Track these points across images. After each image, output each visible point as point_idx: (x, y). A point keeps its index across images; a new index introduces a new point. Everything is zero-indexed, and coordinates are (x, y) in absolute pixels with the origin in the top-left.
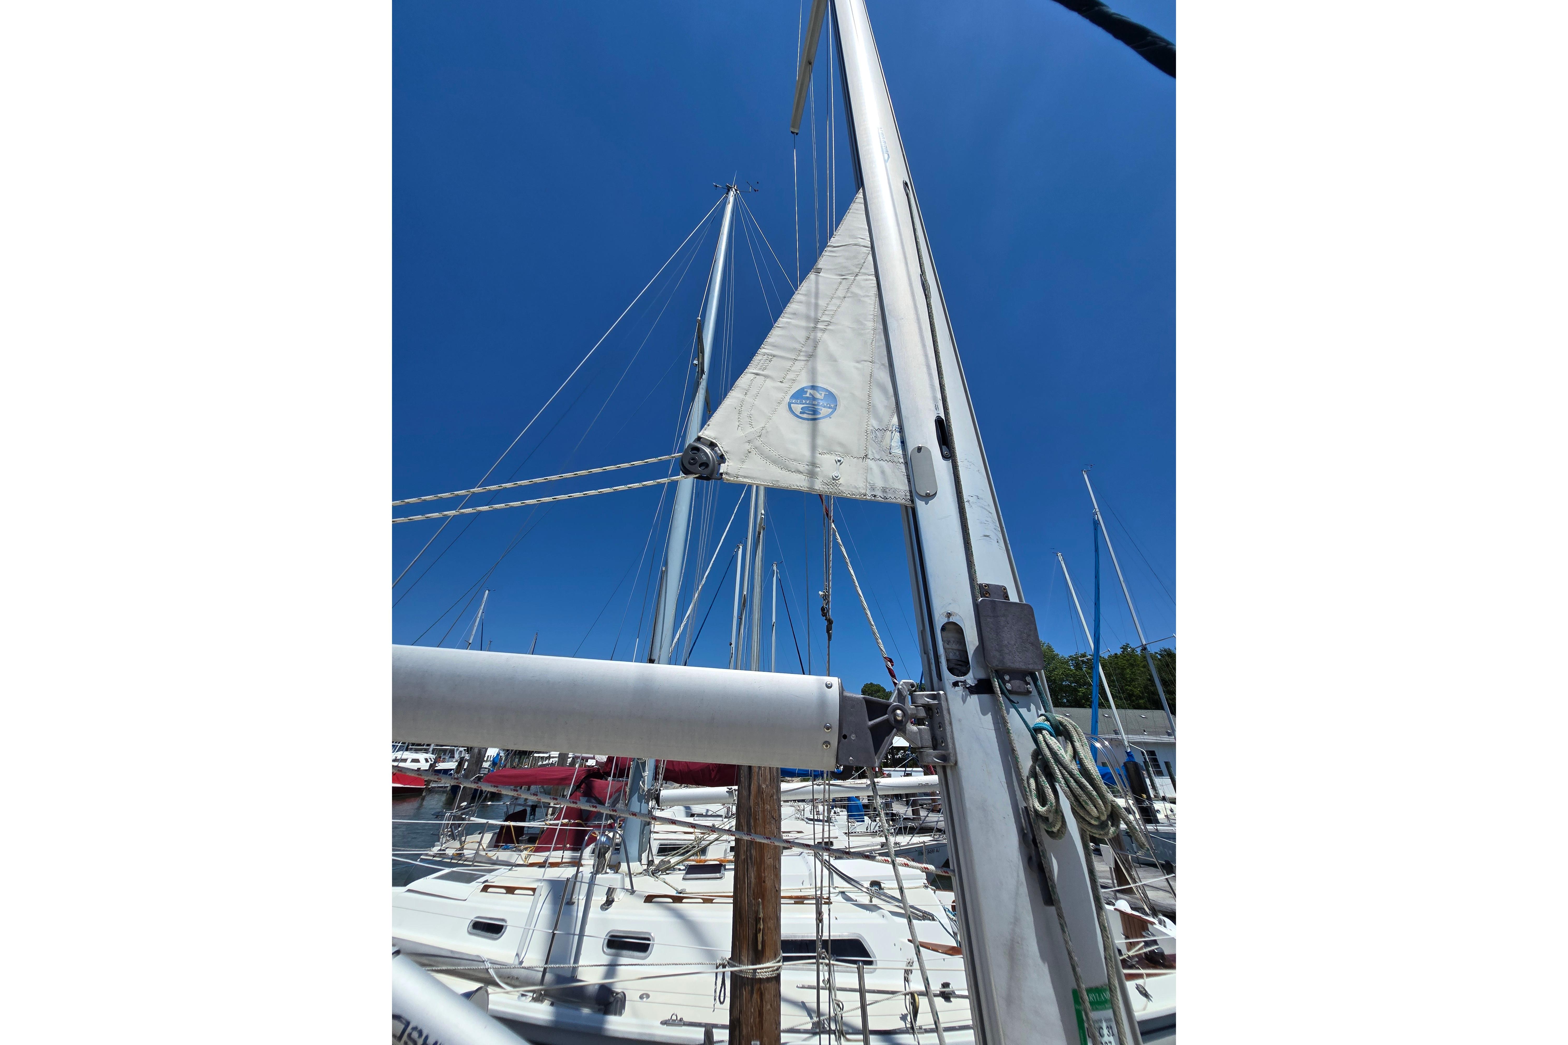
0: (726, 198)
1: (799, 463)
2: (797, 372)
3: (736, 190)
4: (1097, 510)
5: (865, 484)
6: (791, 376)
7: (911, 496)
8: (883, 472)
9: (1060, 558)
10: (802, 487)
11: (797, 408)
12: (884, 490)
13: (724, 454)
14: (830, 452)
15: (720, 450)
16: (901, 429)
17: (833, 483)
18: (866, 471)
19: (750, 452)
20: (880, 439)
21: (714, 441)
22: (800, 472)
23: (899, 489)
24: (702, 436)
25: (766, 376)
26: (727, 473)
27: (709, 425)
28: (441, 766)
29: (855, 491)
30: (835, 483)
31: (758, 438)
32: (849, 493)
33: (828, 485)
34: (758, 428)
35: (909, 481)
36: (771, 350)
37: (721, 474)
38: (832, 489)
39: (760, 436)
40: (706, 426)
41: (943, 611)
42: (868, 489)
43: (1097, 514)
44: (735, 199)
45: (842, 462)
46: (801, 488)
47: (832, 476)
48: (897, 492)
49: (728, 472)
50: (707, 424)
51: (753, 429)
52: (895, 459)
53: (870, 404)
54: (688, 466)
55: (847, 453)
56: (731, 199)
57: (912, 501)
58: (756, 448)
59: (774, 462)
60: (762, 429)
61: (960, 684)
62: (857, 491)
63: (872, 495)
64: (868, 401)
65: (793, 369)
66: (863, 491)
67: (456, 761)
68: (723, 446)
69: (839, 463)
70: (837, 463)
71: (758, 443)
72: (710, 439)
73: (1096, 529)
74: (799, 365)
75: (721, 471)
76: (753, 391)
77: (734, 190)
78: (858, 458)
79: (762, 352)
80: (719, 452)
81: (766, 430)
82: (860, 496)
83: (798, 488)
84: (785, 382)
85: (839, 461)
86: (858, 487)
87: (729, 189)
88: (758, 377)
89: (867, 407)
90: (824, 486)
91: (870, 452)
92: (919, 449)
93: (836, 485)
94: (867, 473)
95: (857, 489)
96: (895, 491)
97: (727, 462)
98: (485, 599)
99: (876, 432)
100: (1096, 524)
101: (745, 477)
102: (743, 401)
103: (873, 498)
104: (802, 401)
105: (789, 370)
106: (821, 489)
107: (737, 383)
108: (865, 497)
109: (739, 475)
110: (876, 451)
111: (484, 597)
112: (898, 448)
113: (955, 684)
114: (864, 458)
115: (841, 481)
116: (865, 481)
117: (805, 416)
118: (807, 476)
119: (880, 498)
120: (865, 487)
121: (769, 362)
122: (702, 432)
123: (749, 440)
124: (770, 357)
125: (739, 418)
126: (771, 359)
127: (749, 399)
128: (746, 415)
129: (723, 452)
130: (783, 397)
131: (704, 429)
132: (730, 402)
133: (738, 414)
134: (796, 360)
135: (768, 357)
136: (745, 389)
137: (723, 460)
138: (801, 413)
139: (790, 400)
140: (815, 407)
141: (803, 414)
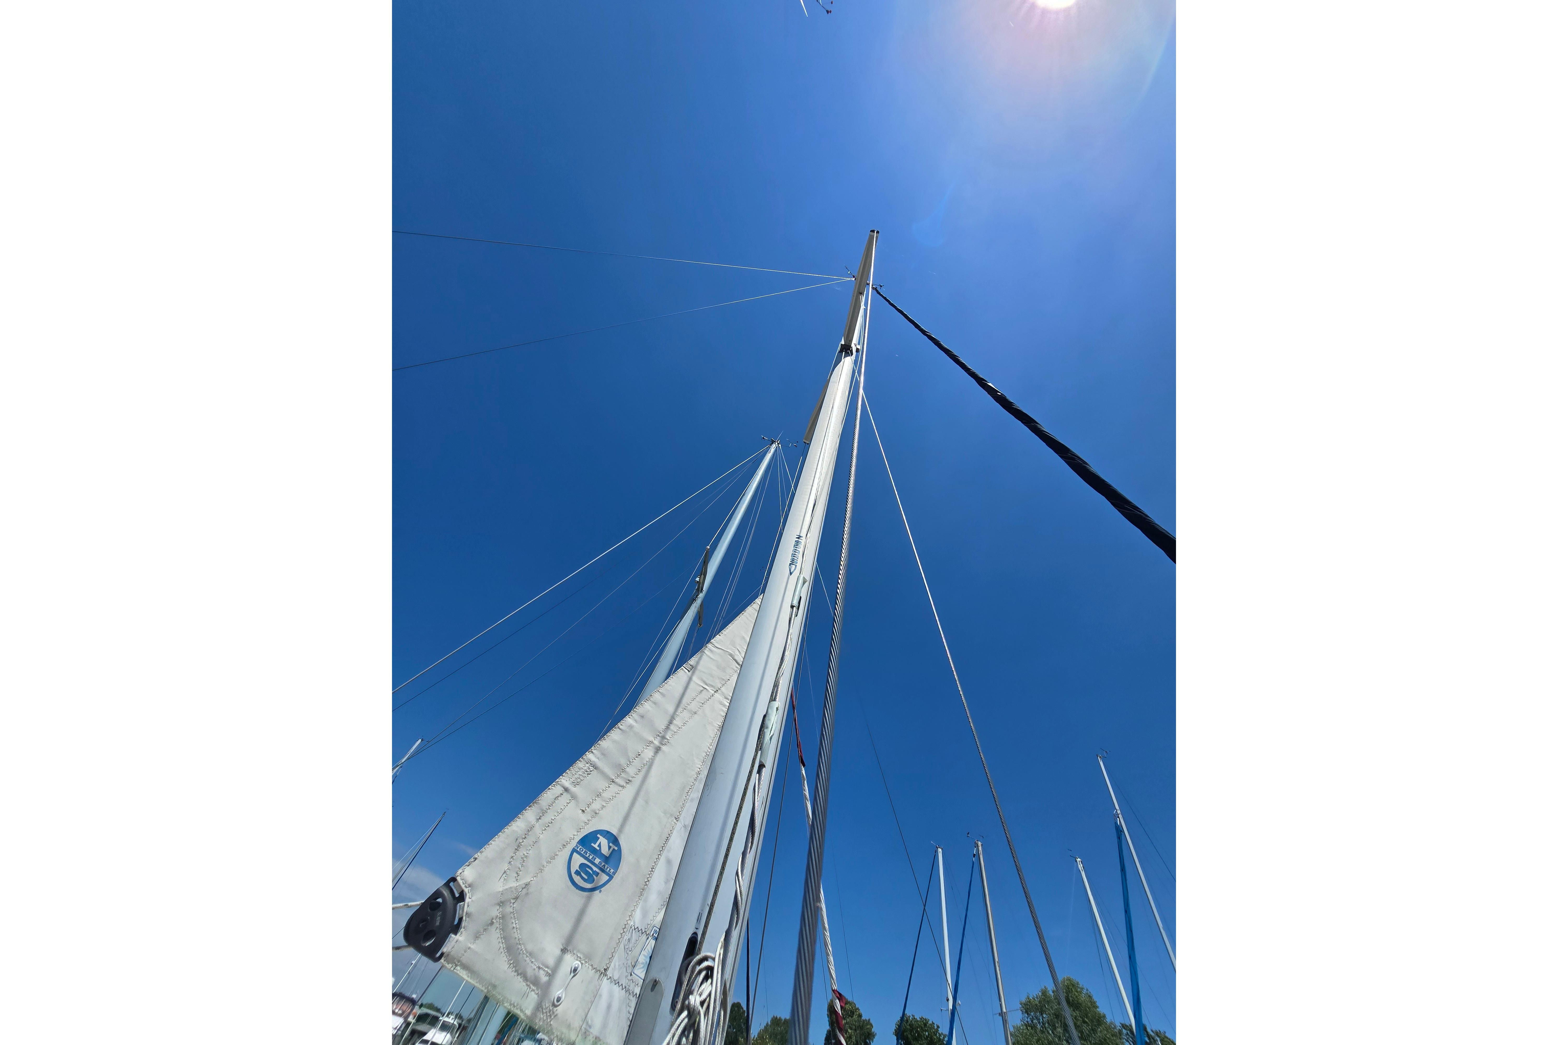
0: (769, 448)
2: (605, 801)
3: (778, 444)
4: (1119, 812)
6: (597, 806)
8: (609, 1008)
9: (1080, 866)
11: (578, 860)
13: (464, 918)
14: (574, 952)
15: (463, 910)
16: (660, 935)
18: (593, 998)
19: (493, 923)
20: (630, 946)
21: (466, 890)
24: (458, 878)
25: (573, 797)
26: (448, 955)
27: (476, 859)
30: (551, 1011)
31: (513, 902)
34: (523, 881)
36: (599, 757)
37: (442, 955)
39: (516, 899)
40: (472, 860)
43: (1119, 817)
44: (776, 450)
45: (578, 974)
47: (556, 999)
49: (452, 953)
51: (515, 884)
52: (631, 987)
53: (647, 883)
54: (412, 928)
55: (589, 960)
56: (772, 450)
58: (503, 918)
59: (509, 950)
60: (524, 886)
64: (647, 879)
65: (604, 795)
68: (469, 905)
69: (573, 974)
70: (571, 973)
71: (508, 909)
72: (463, 886)
73: (1119, 838)
74: (613, 790)
75: (445, 949)
76: (548, 818)
77: (777, 443)
78: (596, 971)
79: (589, 760)
80: (461, 913)
81: (528, 890)
84: (588, 813)
85: (575, 970)
87: (773, 442)
88: (564, 795)
89: (641, 888)
91: (612, 965)
93: (551, 1015)
94: (592, 1004)
97: (459, 933)
98: (411, 751)
99: (633, 932)
100: (1119, 831)
102: (532, 828)
104: (586, 853)
105: (599, 796)
109: (460, 962)
110: (619, 966)
111: (412, 747)
112: (643, 968)
114: (602, 973)
115: (560, 1010)
116: (585, 1016)
117: (577, 879)
121: (588, 774)
122: (462, 868)
123: (503, 900)
124: (592, 768)
125: (512, 857)
126: (591, 771)
127: (538, 829)
128: (522, 854)
129: (464, 914)
130: (572, 837)
131: (467, 864)
132: (517, 826)
133: (514, 850)
134: (613, 782)
135: (590, 767)
136: (543, 810)
137: (456, 929)
138: (577, 873)
139: (577, 845)
140: (595, 869)
141: (578, 876)
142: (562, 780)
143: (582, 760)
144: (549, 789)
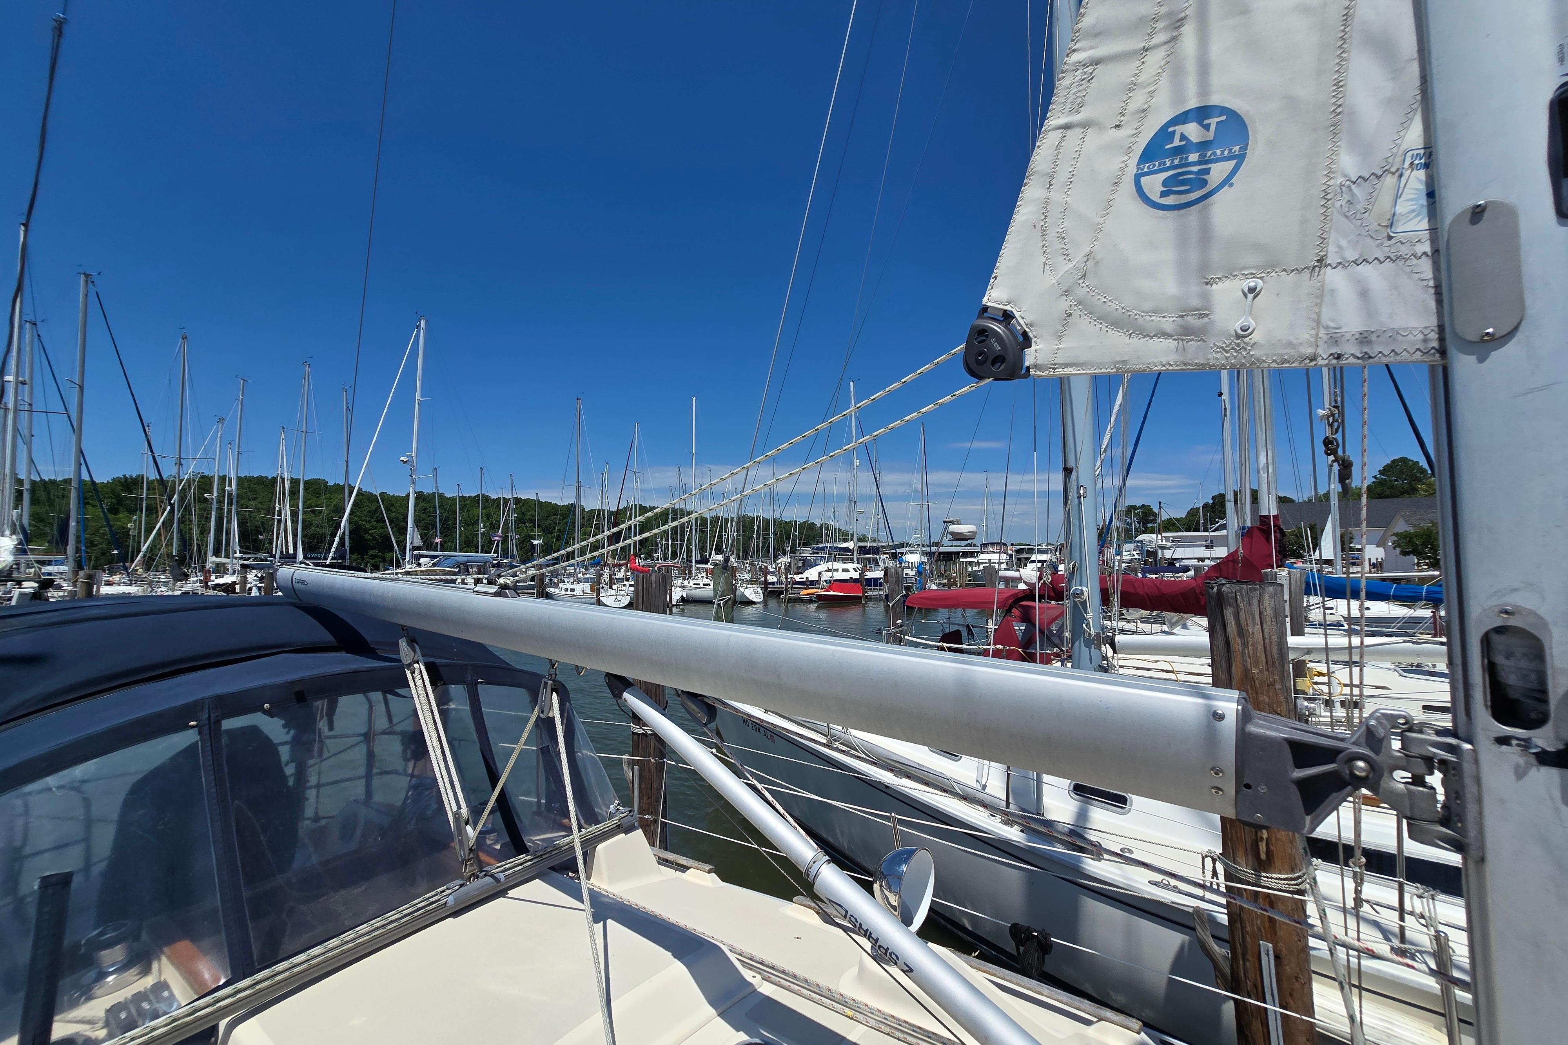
1: (1164, 317)
2: (1149, 85)
5: (1313, 332)
6: (1138, 100)
7: (1442, 339)
8: (1364, 294)
10: (1171, 365)
11: (1154, 184)
12: (1364, 338)
13: (1027, 330)
14: (1230, 274)
15: (1020, 325)
16: (1430, 155)
17: (1238, 345)
18: (1318, 301)
19: (1070, 315)
20: (1360, 207)
21: (1008, 308)
22: (1166, 335)
23: (1405, 329)
24: (988, 304)
25: (1085, 125)
26: (1036, 366)
27: (996, 277)
28: (870, 575)
29: (1288, 352)
30: (1242, 345)
31: (1081, 281)
32: (1274, 361)
33: (1227, 352)
34: (1079, 256)
35: (1439, 302)
36: (1091, 48)
37: (1028, 369)
38: (1235, 357)
39: (1084, 276)
40: (992, 280)
41: (1494, 602)
42: (1321, 344)
45: (1260, 291)
46: (1171, 368)
47: (1235, 331)
48: (1400, 338)
49: (1039, 362)
50: (993, 276)
51: (1070, 265)
52: (1404, 250)
53: (1339, 110)
54: (974, 366)
55: (1270, 266)
57: (1443, 352)
58: (1080, 303)
59: (1116, 324)
60: (1086, 258)
61: (1514, 742)
62: (1292, 352)
63: (1332, 354)
64: (1334, 104)
65: (1142, 79)
66: (1309, 351)
67: (882, 570)
68: (1023, 317)
69: (1250, 296)
70: (1246, 296)
71: (1081, 291)
72: (1001, 306)
74: (1156, 58)
75: (1027, 364)
76: (1062, 175)
78: (1299, 271)
79: (1073, 64)
80: (1019, 328)
81: (1094, 259)
82: (1300, 363)
83: (1164, 368)
84: (1128, 122)
85: (1252, 290)
86: (1295, 342)
88: (1069, 133)
89: (1329, 123)
90: (1218, 355)
91: (1332, 248)
92: (1477, 213)
93: (1243, 348)
94: (1319, 305)
95: (1295, 348)
96: (1394, 335)
97: (1033, 344)
99: (1353, 187)
101: (1066, 365)
102: (1047, 202)
103: (1334, 361)
104: (1164, 163)
105: (1132, 87)
106: (1212, 362)
107: (1032, 165)
108: (1313, 364)
109: (1056, 364)
110: (1349, 242)
112: (1417, 215)
113: (1503, 741)
114: (1314, 267)
115: (1255, 337)
116: (1314, 324)
117: (1170, 200)
118: (1182, 340)
119: (1352, 360)
120: (1313, 340)
121: (1089, 81)
122: (987, 294)
123: (1065, 289)
124: (1089, 69)
125: (1043, 246)
126: (1091, 73)
127: (1057, 196)
128: (1055, 234)
129: (1025, 327)
130: (1123, 165)
131: (989, 287)
132: (1024, 214)
133: (1040, 239)
134: (1146, 50)
135: (1085, 70)
136: (1047, 174)
137: (1027, 341)
138: (1163, 194)
139: (1138, 169)
140: (1195, 169)
141: (1169, 196)
142: (1051, 123)
143: (1064, 75)
144: (1039, 147)
